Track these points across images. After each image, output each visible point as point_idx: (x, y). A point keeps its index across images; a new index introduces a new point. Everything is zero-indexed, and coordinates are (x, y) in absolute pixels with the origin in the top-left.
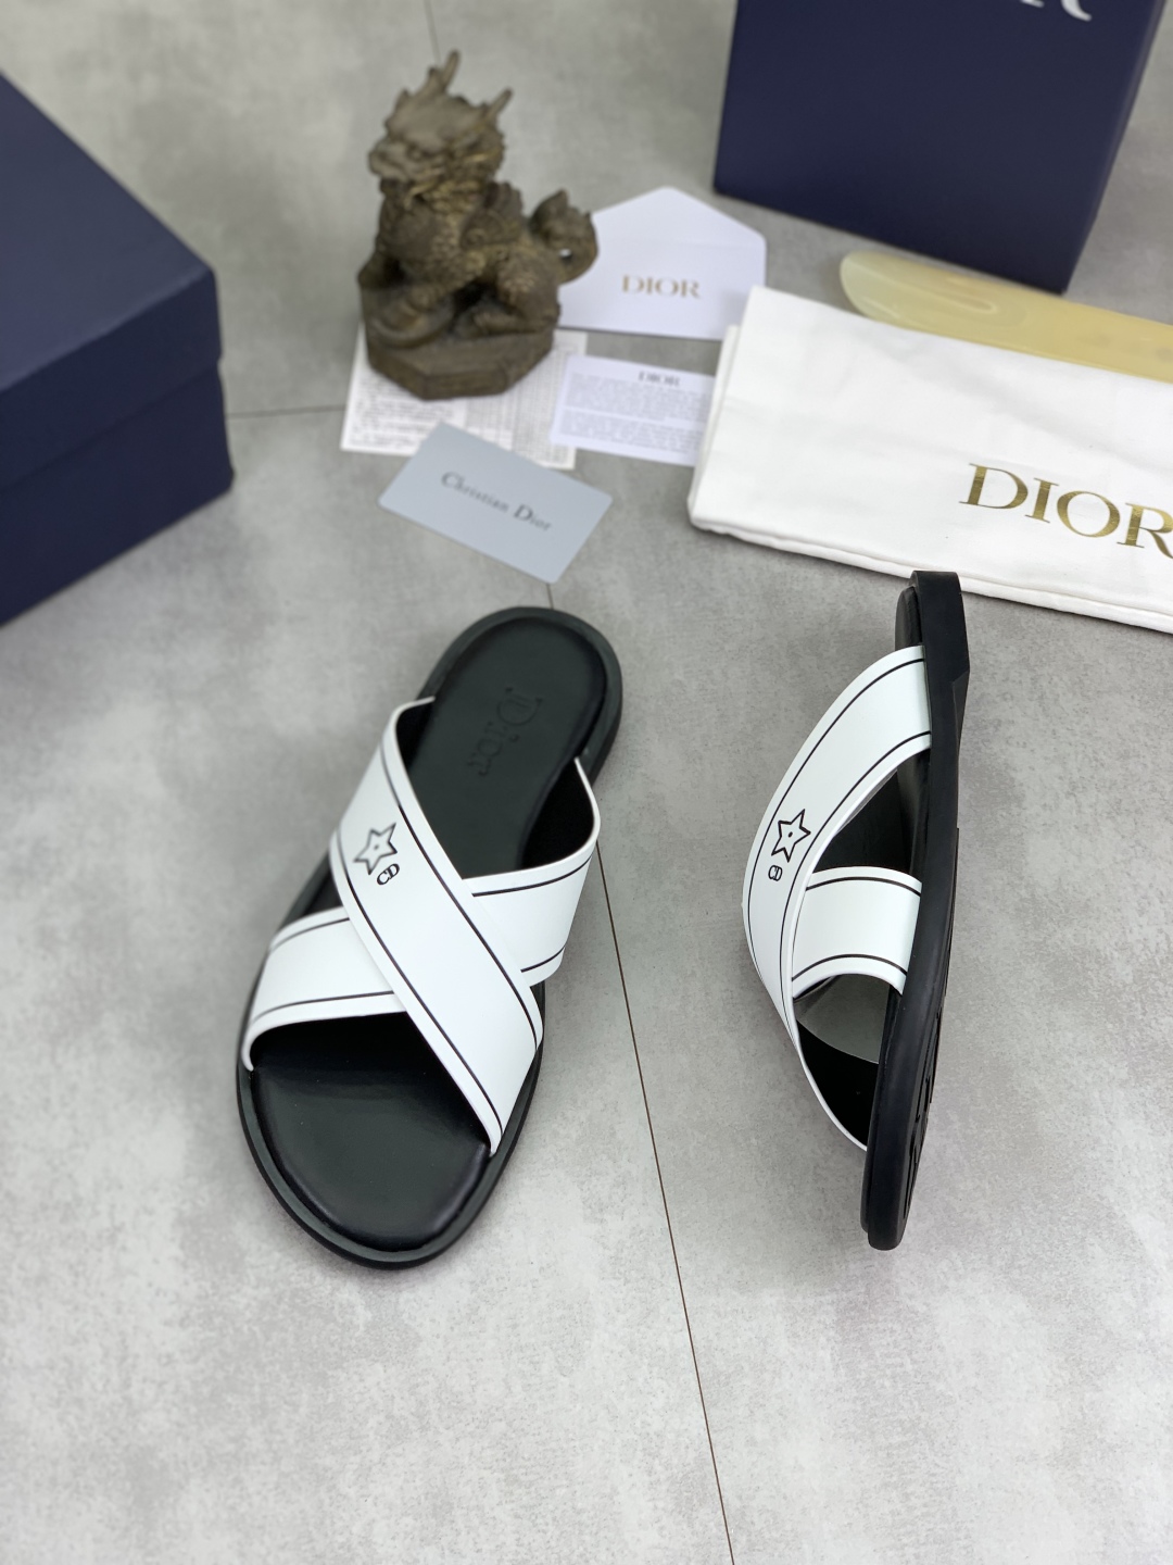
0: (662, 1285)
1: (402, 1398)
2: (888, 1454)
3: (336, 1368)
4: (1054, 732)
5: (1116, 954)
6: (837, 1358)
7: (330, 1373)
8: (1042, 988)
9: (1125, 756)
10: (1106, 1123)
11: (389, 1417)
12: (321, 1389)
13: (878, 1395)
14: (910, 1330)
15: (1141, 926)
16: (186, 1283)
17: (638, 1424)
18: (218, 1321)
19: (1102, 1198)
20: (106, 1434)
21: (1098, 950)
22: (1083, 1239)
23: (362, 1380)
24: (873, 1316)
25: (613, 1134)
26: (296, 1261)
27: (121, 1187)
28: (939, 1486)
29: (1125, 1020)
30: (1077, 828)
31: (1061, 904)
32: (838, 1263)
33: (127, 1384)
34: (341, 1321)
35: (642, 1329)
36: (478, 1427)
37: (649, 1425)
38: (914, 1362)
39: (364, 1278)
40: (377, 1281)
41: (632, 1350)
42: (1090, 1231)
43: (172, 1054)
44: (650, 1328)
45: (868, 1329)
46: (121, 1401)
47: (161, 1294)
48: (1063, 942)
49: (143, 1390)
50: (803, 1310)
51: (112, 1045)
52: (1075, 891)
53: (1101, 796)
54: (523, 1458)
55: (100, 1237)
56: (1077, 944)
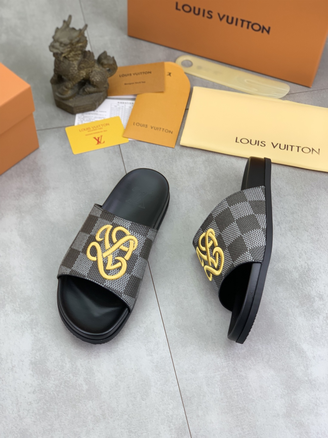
0: (170, 373)
1: (98, 410)
2: (237, 417)
3: (78, 403)
5: (293, 270)
6: (221, 391)
7: (76, 404)
8: (273, 281)
9: (293, 213)
10: (293, 318)
11: (94, 416)
12: (74, 409)
13: (233, 400)
14: (241, 381)
15: (300, 262)
16: (34, 381)
17: (165, 413)
18: (44, 391)
19: (293, 340)
20: (14, 426)
21: (288, 269)
22: (289, 352)
23: (86, 406)
24: (231, 378)
25: (154, 330)
26: (65, 373)
27: (14, 354)
28: (252, 425)
29: (297, 289)
30: (280, 234)
32: (220, 363)
33: (19, 411)
34: (79, 389)
35: (165, 386)
36: (120, 417)
37: (169, 413)
38: (243, 390)
39: (85, 376)
40: (89, 377)
41: (162, 392)
42: (290, 349)
43: (26, 315)
44: (167, 385)
45: (229, 381)
46: (17, 416)
47: (27, 385)
48: (278, 267)
49: (24, 412)
50: (211, 377)
51: (9, 314)
52: (281, 252)
53: (287, 225)
54: (133, 425)
55: (9, 369)
56: (282, 268)
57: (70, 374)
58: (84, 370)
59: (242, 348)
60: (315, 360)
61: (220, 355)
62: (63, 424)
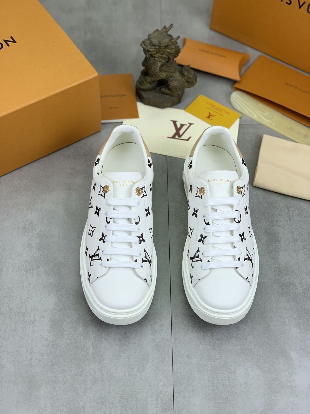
0: (168, 354)
1: (98, 373)
2: (219, 405)
3: (83, 363)
4: (291, 225)
5: (298, 285)
6: (209, 379)
7: (81, 364)
8: (277, 291)
10: (289, 328)
11: (94, 377)
12: (78, 367)
13: (218, 390)
14: (229, 374)
15: (306, 278)
16: (50, 336)
17: (156, 388)
18: (55, 347)
19: (284, 347)
20: (24, 371)
21: (294, 283)
22: (278, 357)
23: (89, 367)
24: (220, 369)
25: (161, 314)
26: (77, 335)
27: (38, 310)
30: (293, 251)
31: (286, 270)
32: (213, 354)
33: (32, 360)
34: (86, 351)
35: (161, 364)
36: (116, 383)
37: (159, 389)
38: (229, 382)
39: (93, 341)
40: (96, 342)
41: (157, 369)
42: (280, 355)
43: (55, 279)
44: (163, 364)
45: (218, 372)
46: (29, 363)
47: (43, 338)
48: (285, 280)
49: (35, 361)
50: (203, 365)
51: (41, 275)
52: (290, 267)
53: (301, 243)
54: (126, 392)
55: (30, 322)
56: (289, 281)
57: (81, 336)
58: (93, 335)
59: (236, 345)
60: (301, 369)
61: (215, 347)
62: (66, 378)
